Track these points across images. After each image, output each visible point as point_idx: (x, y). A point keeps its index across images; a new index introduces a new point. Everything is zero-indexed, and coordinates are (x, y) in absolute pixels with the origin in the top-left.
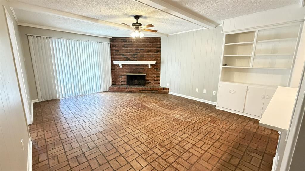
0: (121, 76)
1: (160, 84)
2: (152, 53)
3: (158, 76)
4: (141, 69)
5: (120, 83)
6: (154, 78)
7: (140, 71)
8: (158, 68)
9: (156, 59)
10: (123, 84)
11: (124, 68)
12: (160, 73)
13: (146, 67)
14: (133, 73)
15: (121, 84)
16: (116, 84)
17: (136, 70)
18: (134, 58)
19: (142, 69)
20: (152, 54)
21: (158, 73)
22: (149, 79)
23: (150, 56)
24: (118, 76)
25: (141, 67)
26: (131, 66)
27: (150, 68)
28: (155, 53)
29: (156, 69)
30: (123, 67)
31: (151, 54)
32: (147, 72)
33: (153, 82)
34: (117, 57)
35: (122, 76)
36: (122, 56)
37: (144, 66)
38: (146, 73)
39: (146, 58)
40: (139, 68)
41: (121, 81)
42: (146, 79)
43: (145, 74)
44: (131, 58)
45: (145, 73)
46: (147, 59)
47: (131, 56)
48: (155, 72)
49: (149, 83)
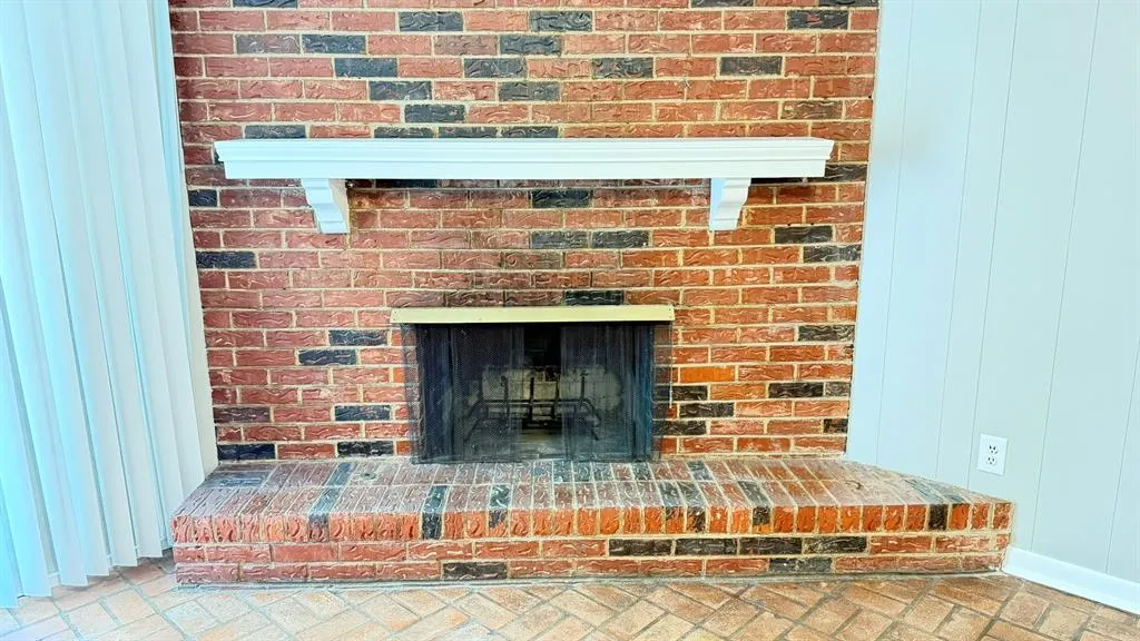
0: (336, 337)
1: (842, 426)
3: (830, 333)
4: (603, 241)
5: (333, 430)
6: (778, 354)
7: (589, 279)
8: (827, 232)
9: (807, 109)
10: (365, 449)
11: (378, 239)
12: (854, 293)
13: (673, 218)
14: (509, 301)
15: (347, 449)
16: (267, 451)
17: (538, 261)
18: (507, 92)
19: (619, 239)
20: (764, 42)
21: (823, 294)
22: (707, 374)
23: (728, 65)
24: (295, 339)
25: (608, 217)
26: (470, 207)
27: (721, 237)
28: (800, 19)
29: (798, 235)
30: (360, 219)
31: (746, 41)
32: (678, 278)
33: (755, 413)
34: (270, 91)
35: (356, 339)
36: (341, 69)
37: (653, 204)
38: (674, 297)
39: (676, 91)
40: (578, 239)
41: (341, 414)
42: (666, 374)
43: (663, 313)
44: (468, 102)
45: (654, 300)
46: (687, 112)
47: (473, 68)
48: (788, 275)
49: (709, 421)
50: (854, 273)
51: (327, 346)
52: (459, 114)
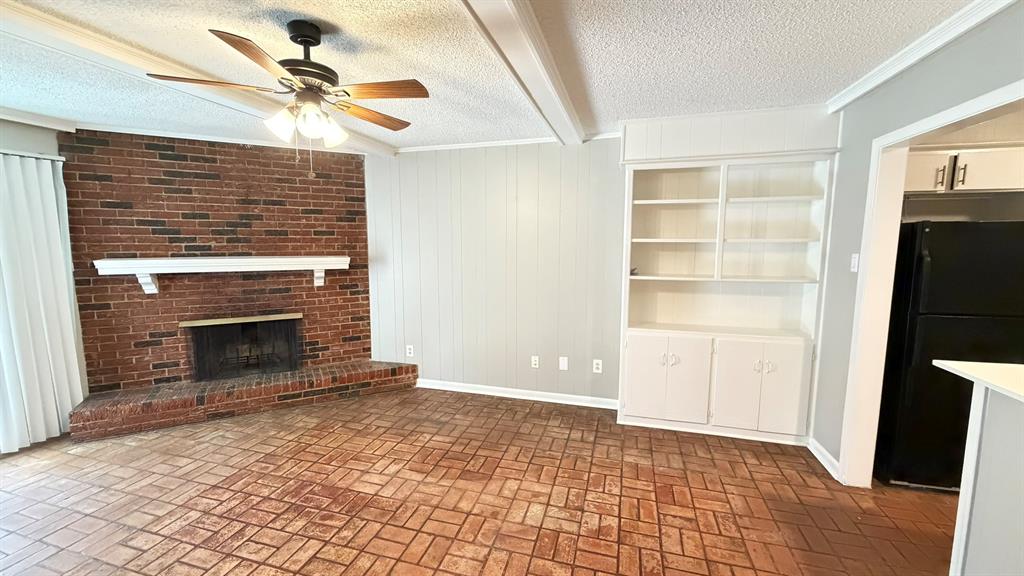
0: (151, 335)
1: (369, 349)
2: (324, 220)
3: (362, 319)
4: (273, 291)
5: (152, 373)
6: (344, 327)
7: (269, 306)
8: (357, 286)
9: (345, 247)
10: (168, 380)
11: (171, 296)
12: (368, 305)
13: (301, 282)
14: (233, 316)
15: (157, 381)
16: (118, 386)
17: (246, 300)
18: (229, 241)
19: (279, 291)
20: (328, 226)
21: (358, 306)
22: (318, 336)
23: (316, 233)
24: (134, 337)
25: (274, 283)
26: (215, 281)
27: (319, 288)
28: (340, 219)
29: (347, 287)
30: (162, 288)
31: (322, 226)
32: (304, 303)
33: (337, 348)
34: (119, 240)
35: (163, 335)
36: (154, 232)
37: (292, 278)
38: (303, 310)
39: (296, 240)
40: (262, 291)
41: (155, 367)
42: (302, 338)
43: (299, 316)
44: (213, 244)
45: (296, 312)
46: (302, 247)
47: (213, 232)
48: (345, 300)
49: (320, 353)
50: (368, 298)
51: (148, 339)
52: (210, 248)
